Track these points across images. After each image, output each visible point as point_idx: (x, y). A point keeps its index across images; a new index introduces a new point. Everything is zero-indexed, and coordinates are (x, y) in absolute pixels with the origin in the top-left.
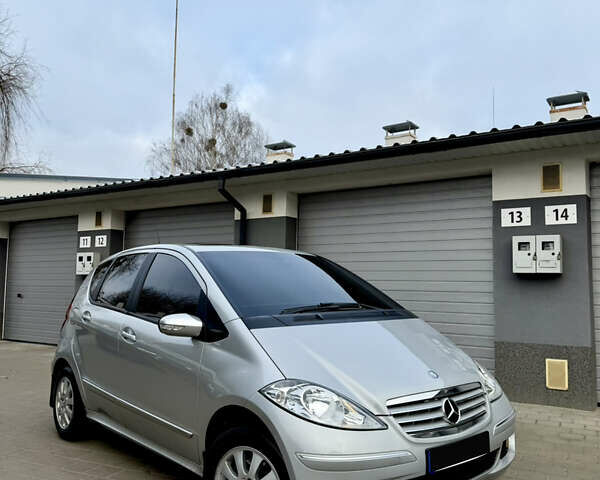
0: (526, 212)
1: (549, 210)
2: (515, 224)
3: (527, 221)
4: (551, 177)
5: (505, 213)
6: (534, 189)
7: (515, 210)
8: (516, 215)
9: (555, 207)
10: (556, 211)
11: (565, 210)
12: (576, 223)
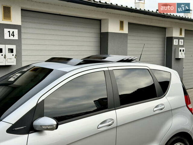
1: (6, 31)
9: (9, 30)
11: (13, 32)
12: (18, 39)
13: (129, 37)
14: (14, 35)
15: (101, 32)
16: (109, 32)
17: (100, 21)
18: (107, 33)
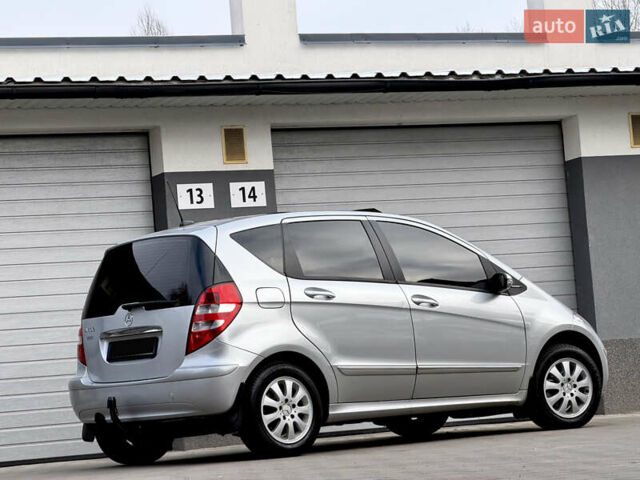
4: (234, 142)
5: (182, 189)
8: (196, 193)
9: (242, 184)
12: (265, 205)
14: (255, 197)
15: (567, 160)
16: (583, 155)
17: (558, 124)
18: (579, 160)
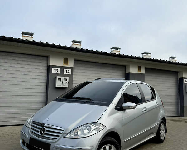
0: (59, 69)
1: (65, 70)
2: (56, 73)
3: (59, 72)
4: (66, 61)
5: (53, 69)
6: (61, 64)
7: (56, 69)
8: (56, 70)
9: (66, 69)
10: (66, 70)
11: (69, 71)
12: (71, 74)
13: (145, 77)
14: (69, 72)
17: (125, 66)
18: (129, 73)
